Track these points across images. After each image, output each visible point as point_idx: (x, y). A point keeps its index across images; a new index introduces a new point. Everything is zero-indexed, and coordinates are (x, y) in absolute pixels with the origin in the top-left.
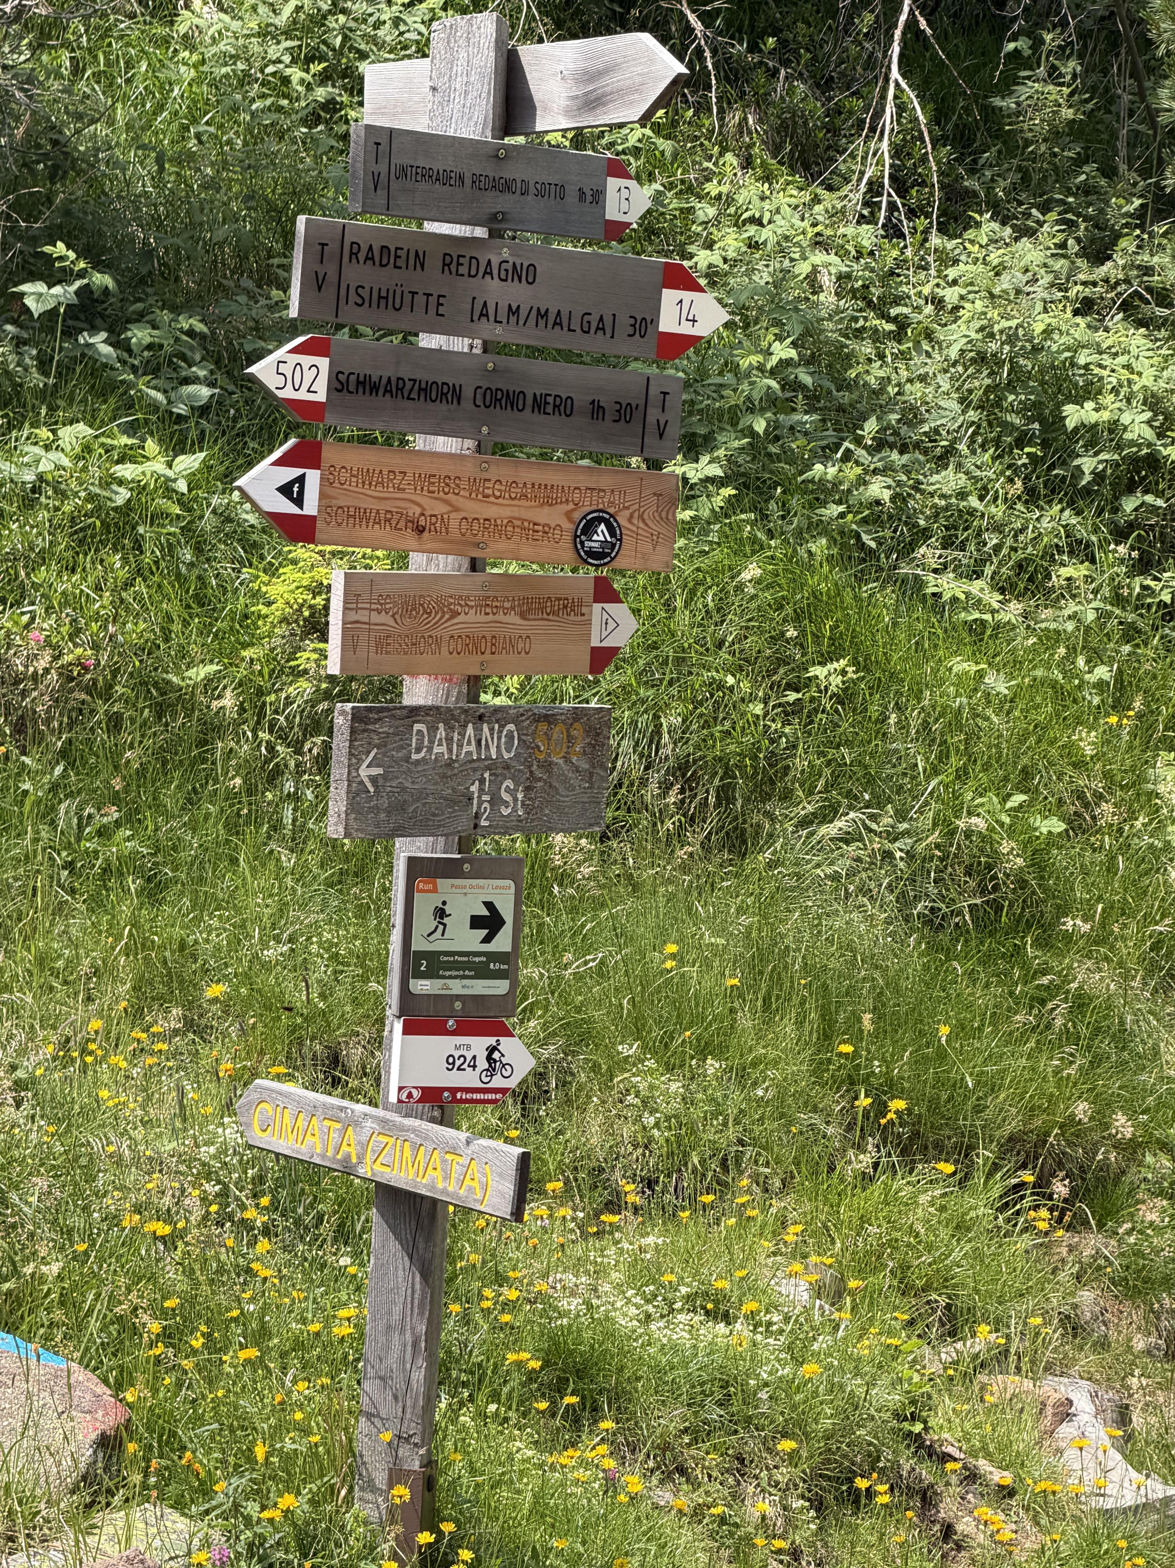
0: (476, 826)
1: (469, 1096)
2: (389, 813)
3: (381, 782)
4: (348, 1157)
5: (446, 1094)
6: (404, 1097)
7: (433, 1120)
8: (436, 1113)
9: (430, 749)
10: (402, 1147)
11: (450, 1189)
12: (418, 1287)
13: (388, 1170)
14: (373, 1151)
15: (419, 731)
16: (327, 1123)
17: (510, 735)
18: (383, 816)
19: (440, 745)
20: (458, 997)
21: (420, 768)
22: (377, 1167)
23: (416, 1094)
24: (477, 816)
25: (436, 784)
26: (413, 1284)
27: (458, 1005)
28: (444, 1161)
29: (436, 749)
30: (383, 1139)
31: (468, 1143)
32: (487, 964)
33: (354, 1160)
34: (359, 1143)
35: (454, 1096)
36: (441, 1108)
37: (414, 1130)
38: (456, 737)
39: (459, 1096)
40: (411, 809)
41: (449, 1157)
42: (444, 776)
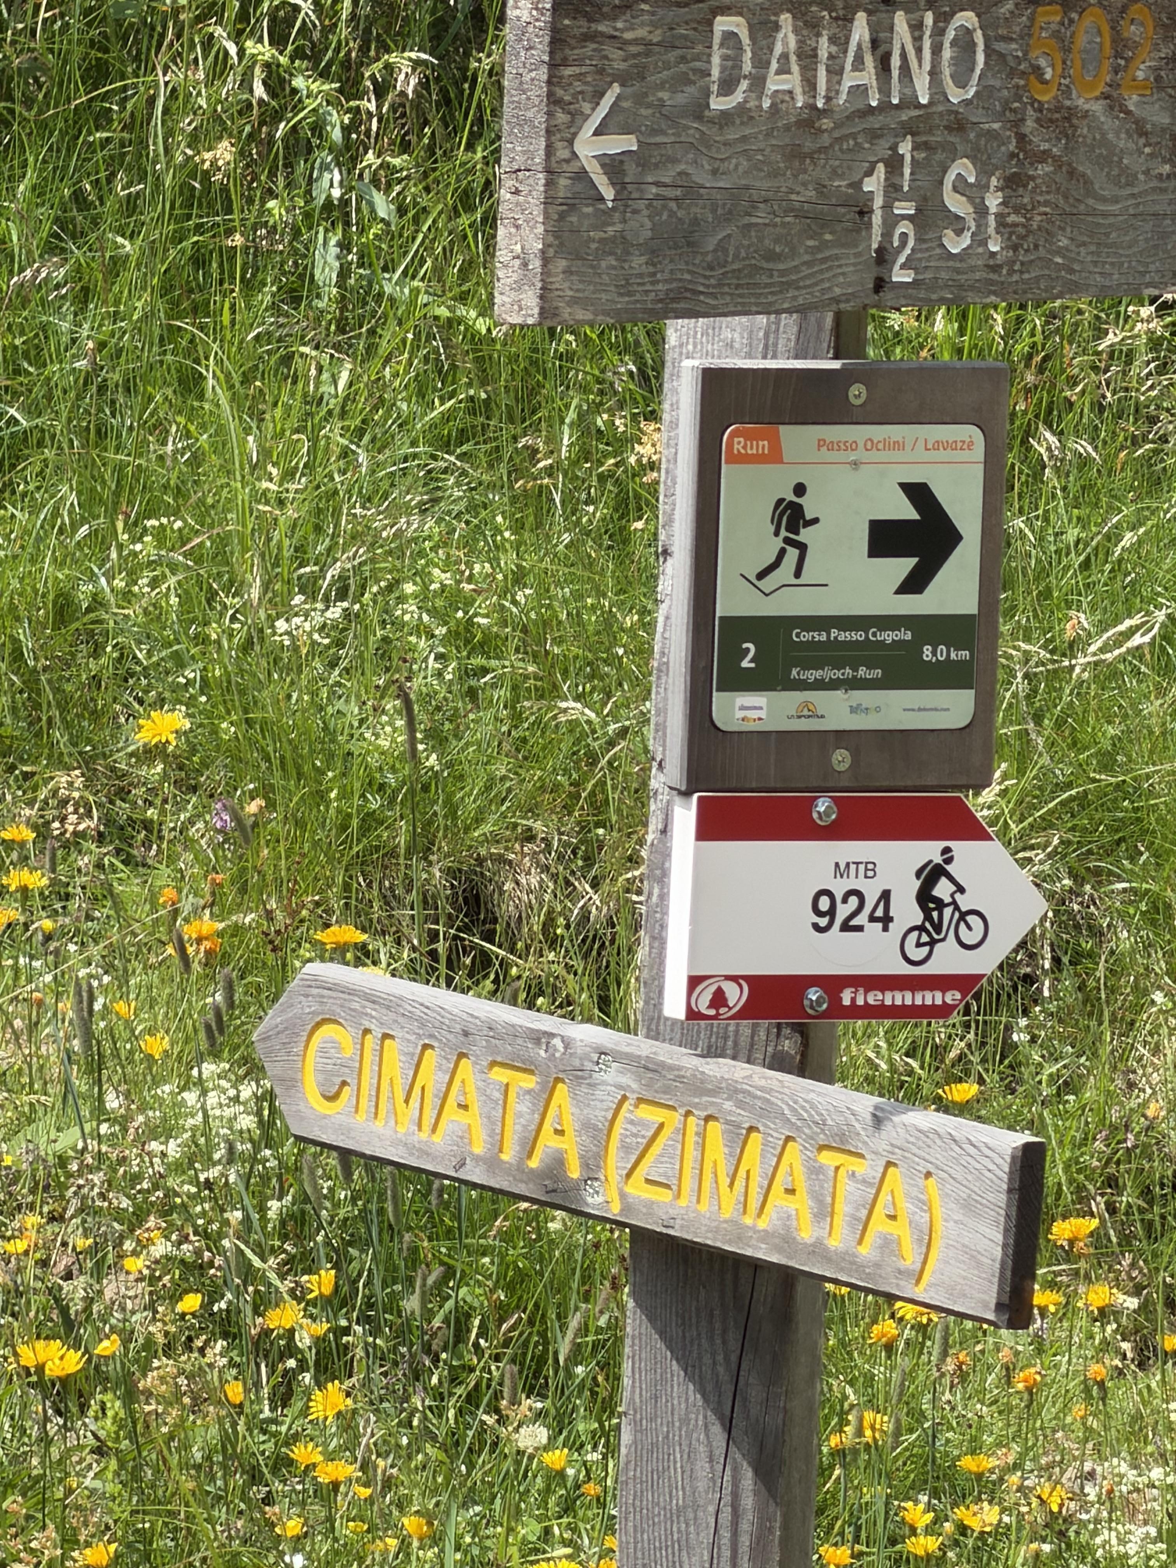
0: (880, 284)
1: (873, 998)
2: (653, 253)
3: (631, 171)
4: (558, 1162)
5: (813, 994)
6: (703, 1006)
7: (778, 1063)
8: (789, 1045)
9: (758, 83)
10: (702, 1135)
11: (834, 1243)
12: (748, 1501)
13: (664, 1196)
14: (625, 1148)
15: (730, 37)
16: (500, 1075)
17: (965, 42)
18: (638, 262)
19: (783, 70)
20: (841, 737)
21: (732, 135)
22: (637, 1189)
23: (735, 995)
24: (883, 257)
25: (774, 174)
26: (735, 1495)
27: (841, 759)
28: (815, 1171)
29: (775, 84)
30: (651, 1115)
31: (878, 1121)
32: (915, 646)
33: (574, 1172)
34: (587, 1126)
35: (835, 1000)
36: (802, 1031)
37: (734, 1091)
38: (824, 48)
39: (846, 998)
40: (711, 243)
41: (828, 1159)
42: (795, 154)
